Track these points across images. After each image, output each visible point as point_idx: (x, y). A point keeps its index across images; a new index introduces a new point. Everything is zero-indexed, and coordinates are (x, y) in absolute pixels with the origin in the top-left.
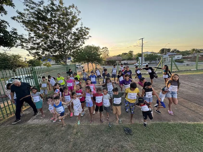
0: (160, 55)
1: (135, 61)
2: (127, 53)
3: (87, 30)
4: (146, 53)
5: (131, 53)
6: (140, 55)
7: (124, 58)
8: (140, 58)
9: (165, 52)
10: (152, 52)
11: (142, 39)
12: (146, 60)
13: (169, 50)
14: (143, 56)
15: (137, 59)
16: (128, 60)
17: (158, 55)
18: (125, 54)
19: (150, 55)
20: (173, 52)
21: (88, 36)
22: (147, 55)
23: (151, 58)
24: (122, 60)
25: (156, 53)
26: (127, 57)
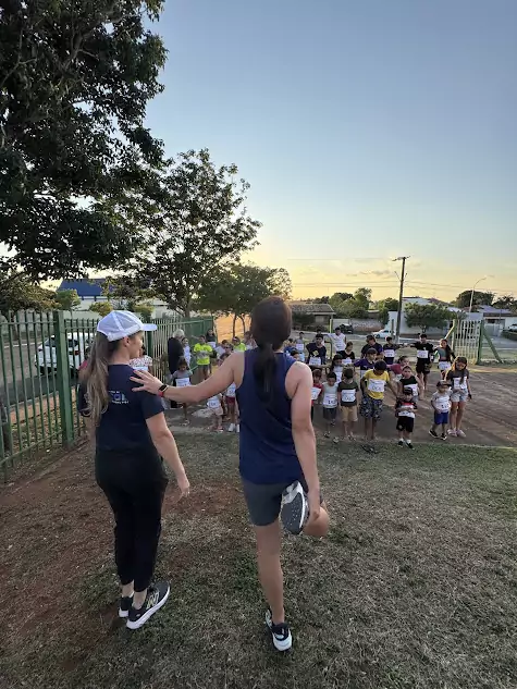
0: (456, 310)
1: (377, 324)
2: (350, 296)
3: (254, 228)
4: (413, 302)
5: (363, 295)
6: (394, 306)
7: (342, 310)
8: (393, 315)
9: (474, 304)
10: (431, 300)
11: (404, 259)
12: (411, 321)
13: (487, 298)
14: (403, 310)
15: (384, 318)
16: (354, 317)
17: (451, 309)
18: (345, 296)
19: (424, 308)
20: (501, 304)
21: (252, 241)
22: (416, 308)
23: (428, 317)
24: (335, 317)
25: (444, 304)
26: (351, 309)
